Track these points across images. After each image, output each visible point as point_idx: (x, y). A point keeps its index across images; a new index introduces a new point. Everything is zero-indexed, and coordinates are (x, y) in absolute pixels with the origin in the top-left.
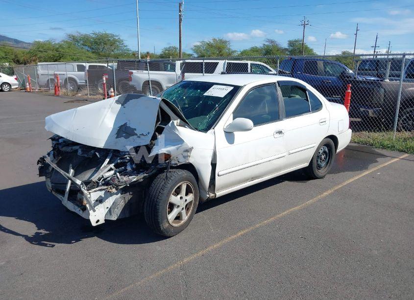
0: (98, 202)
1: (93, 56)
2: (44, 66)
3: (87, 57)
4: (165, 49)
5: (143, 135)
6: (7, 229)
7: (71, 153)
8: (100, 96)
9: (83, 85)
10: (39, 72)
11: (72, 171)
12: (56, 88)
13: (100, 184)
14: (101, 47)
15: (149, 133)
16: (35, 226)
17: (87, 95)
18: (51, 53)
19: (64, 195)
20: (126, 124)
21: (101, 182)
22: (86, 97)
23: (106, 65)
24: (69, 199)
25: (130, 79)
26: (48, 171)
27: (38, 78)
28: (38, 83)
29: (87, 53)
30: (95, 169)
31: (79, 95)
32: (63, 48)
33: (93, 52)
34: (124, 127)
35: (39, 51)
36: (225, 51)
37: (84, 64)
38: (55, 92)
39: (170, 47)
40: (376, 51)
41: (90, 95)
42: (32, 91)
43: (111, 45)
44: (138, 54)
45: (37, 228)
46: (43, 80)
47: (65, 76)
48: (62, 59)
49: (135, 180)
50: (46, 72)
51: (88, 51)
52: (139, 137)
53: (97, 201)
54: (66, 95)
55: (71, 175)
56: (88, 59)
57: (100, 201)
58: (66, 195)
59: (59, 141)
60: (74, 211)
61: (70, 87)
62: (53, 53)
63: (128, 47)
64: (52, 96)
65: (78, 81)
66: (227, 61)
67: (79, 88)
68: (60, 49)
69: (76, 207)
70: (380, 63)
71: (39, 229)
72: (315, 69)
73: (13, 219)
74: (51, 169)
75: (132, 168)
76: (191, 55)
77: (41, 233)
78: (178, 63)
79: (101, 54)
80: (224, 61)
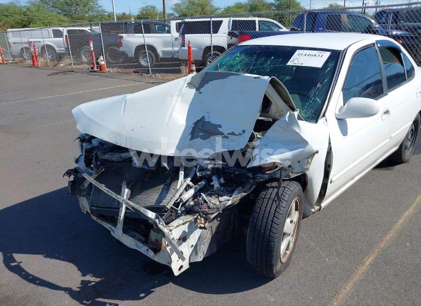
0: (181, 241)
1: (65, 19)
2: (15, 33)
3: (60, 21)
4: (142, 8)
5: (233, 134)
6: (38, 279)
7: (120, 162)
8: (86, 65)
9: (62, 53)
10: (10, 41)
11: (126, 191)
12: (33, 58)
13: (179, 212)
14: (73, 8)
15: (244, 131)
16: (76, 268)
17: (70, 64)
18: (18, 18)
19: (117, 225)
20: (203, 117)
21: (180, 209)
22: (70, 67)
23: (87, 29)
24: (125, 231)
25: (120, 45)
26: (82, 188)
27: (10, 47)
28: (11, 54)
29: (59, 15)
30: (162, 186)
31: (61, 65)
32: (32, 12)
33: (65, 15)
34: (200, 124)
35: (4, 15)
36: (208, 8)
37: (61, 29)
38: (33, 63)
39: (147, 6)
40: (365, 2)
41: (74, 65)
42: (5, 62)
43: (84, 6)
44: (114, 15)
45: (80, 273)
46: (16, 49)
47: (42, 44)
48: (31, 24)
49: (230, 203)
50: (18, 40)
51: (59, 13)
52: (227, 137)
53: (179, 239)
54: (46, 65)
55: (125, 197)
56: (60, 23)
57: (183, 238)
58: (120, 225)
59: (91, 143)
60: (135, 248)
61: (48, 57)
62: (21, 18)
63: (104, 8)
64: (30, 67)
65: (57, 49)
66: (232, 19)
67: (60, 57)
68: (29, 13)
69: (140, 244)
70: (400, 15)
71: (84, 275)
72: (338, 24)
73: (40, 257)
74: (86, 185)
75: (221, 185)
76: (172, 14)
77: (90, 282)
78: (173, 24)
79: (74, 16)
80: (229, 18)
